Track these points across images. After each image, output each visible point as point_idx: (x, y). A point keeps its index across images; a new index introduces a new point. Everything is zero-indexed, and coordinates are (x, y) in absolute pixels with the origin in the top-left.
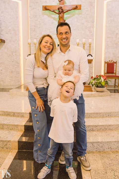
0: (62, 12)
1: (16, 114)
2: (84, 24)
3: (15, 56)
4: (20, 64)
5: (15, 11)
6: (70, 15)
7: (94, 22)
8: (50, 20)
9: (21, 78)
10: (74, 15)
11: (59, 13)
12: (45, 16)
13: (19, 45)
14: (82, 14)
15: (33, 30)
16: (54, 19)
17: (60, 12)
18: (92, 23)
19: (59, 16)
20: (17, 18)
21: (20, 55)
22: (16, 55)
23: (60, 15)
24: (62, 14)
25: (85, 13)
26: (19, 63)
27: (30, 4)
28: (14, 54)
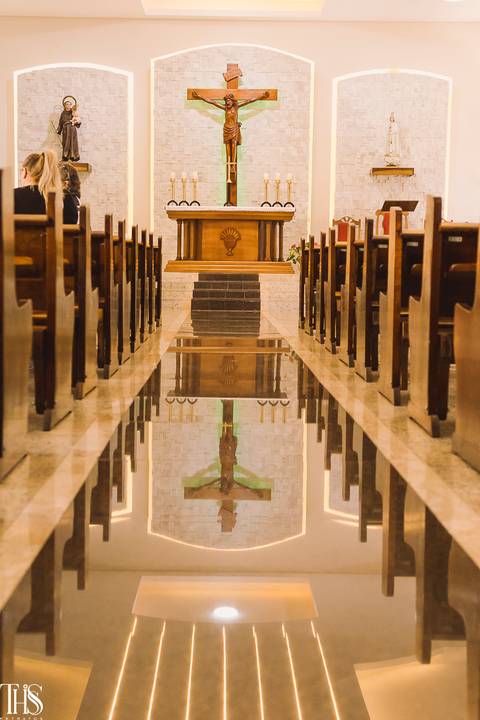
0: (234, 105)
5: (120, 97)
6: (251, 110)
7: (309, 128)
8: (203, 121)
10: (261, 110)
11: (227, 108)
12: (193, 112)
14: (279, 110)
15: (164, 144)
16: (214, 118)
17: (229, 106)
18: (302, 130)
19: (227, 114)
20: (124, 113)
23: (229, 112)
24: (233, 110)
25: (288, 107)
27: (156, 83)
28: (112, 199)
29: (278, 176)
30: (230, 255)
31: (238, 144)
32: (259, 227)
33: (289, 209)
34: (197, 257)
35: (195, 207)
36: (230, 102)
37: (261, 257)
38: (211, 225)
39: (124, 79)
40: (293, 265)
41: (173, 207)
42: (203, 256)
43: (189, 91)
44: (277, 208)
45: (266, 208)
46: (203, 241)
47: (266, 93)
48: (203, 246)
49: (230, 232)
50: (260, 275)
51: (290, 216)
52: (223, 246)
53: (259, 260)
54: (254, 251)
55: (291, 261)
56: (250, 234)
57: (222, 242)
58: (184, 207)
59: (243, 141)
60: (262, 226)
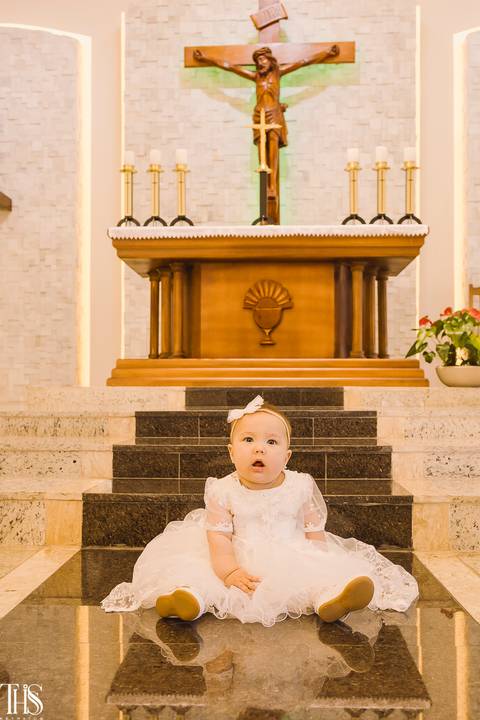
0: (271, 69)
1: (65, 423)
2: (368, 124)
3: (54, 267)
4: (75, 304)
5: (64, 75)
6: (305, 88)
7: (413, 117)
8: (215, 110)
9: (77, 369)
10: (323, 88)
12: (197, 94)
13: (74, 221)
14: (359, 84)
15: (142, 153)
17: (262, 71)
18: (402, 120)
19: (259, 87)
20: (71, 103)
21: (77, 265)
22: (58, 262)
23: (264, 83)
24: (271, 78)
25: (373, 79)
26: (70, 301)
27: (128, 45)
28: (50, 259)
29: (381, 153)
30: (267, 345)
31: (282, 144)
32: (337, 276)
33: (410, 228)
34: (190, 349)
35: (182, 230)
36: (265, 62)
37: (343, 347)
38: (221, 274)
39: (74, 45)
40: (424, 365)
41: (129, 231)
42: (204, 348)
43: (187, 50)
44: (381, 228)
45: (355, 229)
46: (204, 312)
47: (335, 47)
48: (204, 326)
49: (268, 291)
50: (346, 388)
51: (412, 246)
52: (250, 324)
53: (337, 355)
54: (325, 335)
55: (418, 356)
56: (314, 293)
57: (249, 314)
58: (156, 231)
59: (290, 138)
60: (343, 276)
